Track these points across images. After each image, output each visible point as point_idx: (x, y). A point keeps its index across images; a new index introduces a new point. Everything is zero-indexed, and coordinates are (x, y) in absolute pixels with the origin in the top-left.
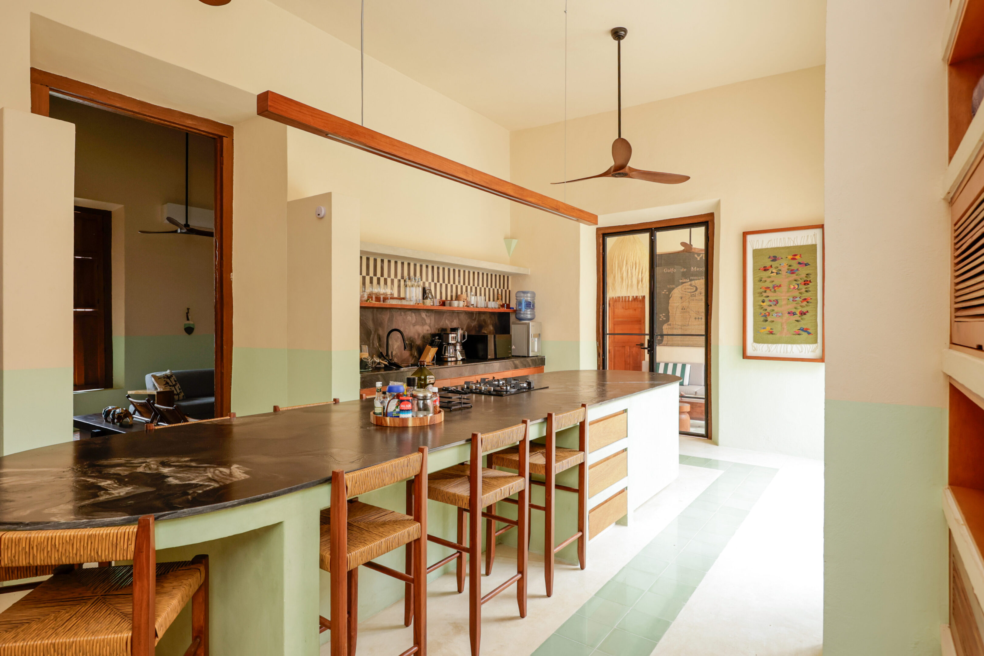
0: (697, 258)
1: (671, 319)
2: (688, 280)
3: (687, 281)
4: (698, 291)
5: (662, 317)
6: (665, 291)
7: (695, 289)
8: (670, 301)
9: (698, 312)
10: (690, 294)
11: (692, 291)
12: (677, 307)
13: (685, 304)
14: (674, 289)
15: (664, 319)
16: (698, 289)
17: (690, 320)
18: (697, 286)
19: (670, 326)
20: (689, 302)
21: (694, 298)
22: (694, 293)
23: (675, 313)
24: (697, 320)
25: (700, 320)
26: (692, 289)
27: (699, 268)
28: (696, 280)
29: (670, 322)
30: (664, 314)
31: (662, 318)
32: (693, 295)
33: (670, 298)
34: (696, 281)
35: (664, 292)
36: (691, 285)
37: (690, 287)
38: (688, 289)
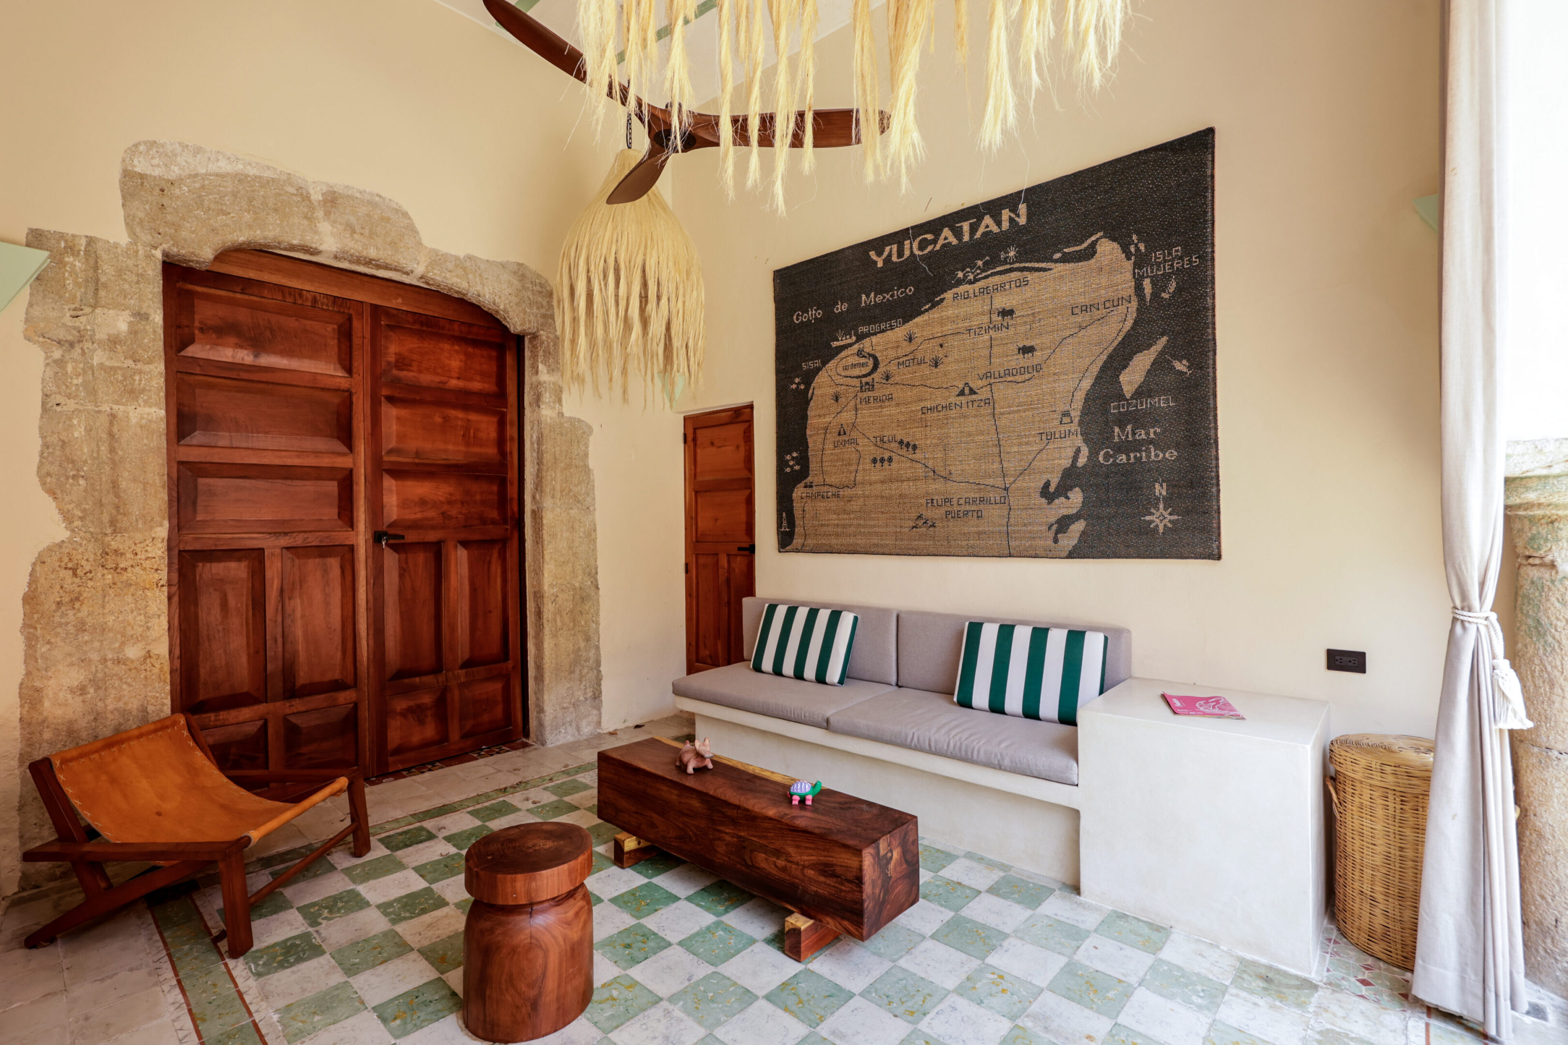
0: (876, 263)
1: (813, 466)
2: (854, 338)
3: (849, 341)
4: (881, 369)
5: (791, 463)
6: (797, 380)
7: (871, 362)
8: (810, 413)
9: (882, 440)
10: (856, 382)
11: (865, 371)
12: (826, 429)
13: (847, 417)
14: (818, 370)
15: (797, 468)
16: (881, 365)
17: (861, 467)
18: (878, 355)
19: (809, 490)
20: (856, 410)
21: (870, 394)
22: (868, 379)
23: (821, 447)
24: (878, 464)
25: (886, 464)
26: (863, 365)
27: (881, 293)
28: (875, 334)
29: (810, 479)
30: (795, 455)
31: (792, 467)
32: (867, 383)
33: (808, 402)
34: (874, 339)
35: (794, 386)
36: (860, 353)
37: (856, 360)
38: (854, 366)
